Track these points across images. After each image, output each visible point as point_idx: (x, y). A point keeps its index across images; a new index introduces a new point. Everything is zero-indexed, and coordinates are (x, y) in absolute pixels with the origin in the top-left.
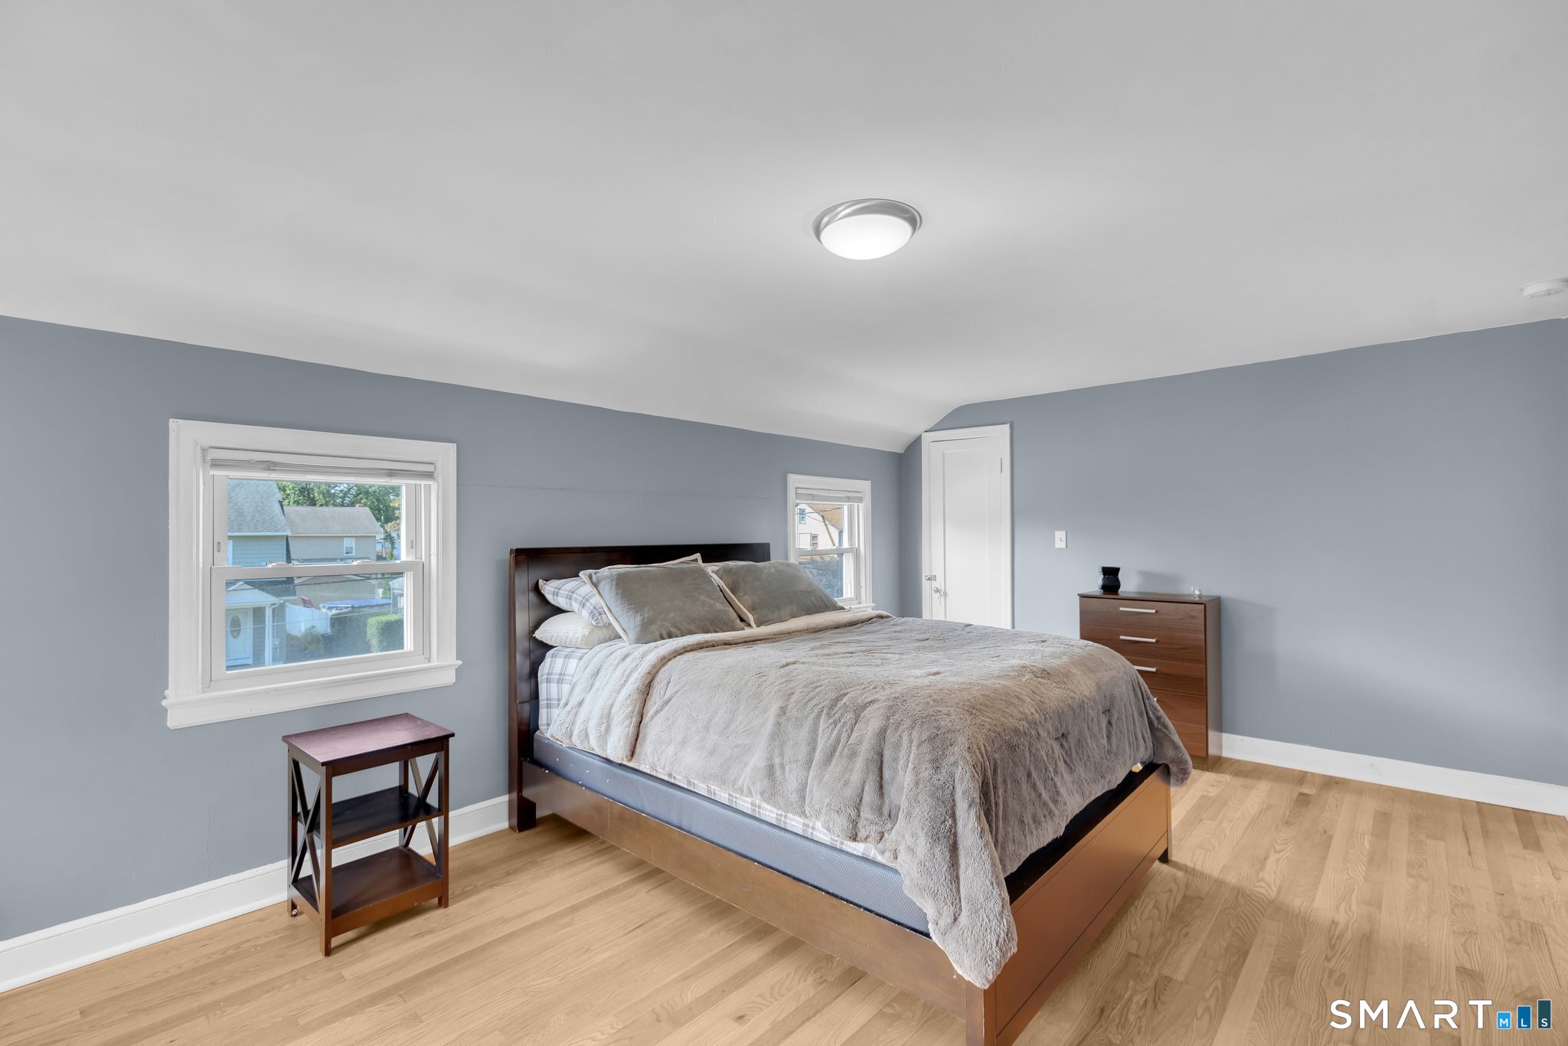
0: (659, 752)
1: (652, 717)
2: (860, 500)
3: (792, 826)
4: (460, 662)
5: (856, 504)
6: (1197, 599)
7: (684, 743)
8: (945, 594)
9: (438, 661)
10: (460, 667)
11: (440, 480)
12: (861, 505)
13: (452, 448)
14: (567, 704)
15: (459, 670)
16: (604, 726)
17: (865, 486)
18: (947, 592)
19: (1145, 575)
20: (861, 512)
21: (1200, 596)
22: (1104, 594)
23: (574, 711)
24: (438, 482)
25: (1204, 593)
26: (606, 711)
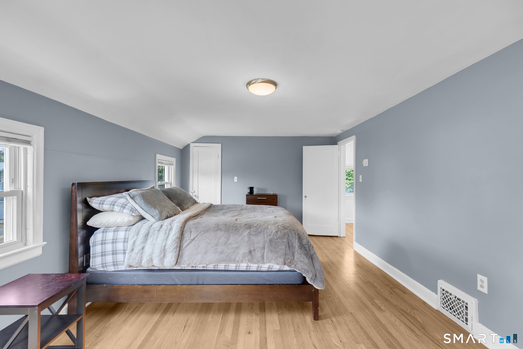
0: (192, 258)
1: (186, 246)
2: (172, 165)
3: (252, 269)
4: (46, 243)
5: (171, 166)
6: (272, 194)
7: (206, 253)
8: (198, 197)
9: (33, 244)
10: (45, 245)
11: (35, 146)
12: (173, 167)
13: (42, 129)
14: (133, 250)
15: (44, 248)
16: (162, 255)
17: (174, 160)
18: (199, 196)
19: (258, 189)
20: (172, 169)
21: (273, 194)
22: (250, 194)
23: (141, 252)
24: (33, 147)
25: (274, 193)
26: (163, 248)
